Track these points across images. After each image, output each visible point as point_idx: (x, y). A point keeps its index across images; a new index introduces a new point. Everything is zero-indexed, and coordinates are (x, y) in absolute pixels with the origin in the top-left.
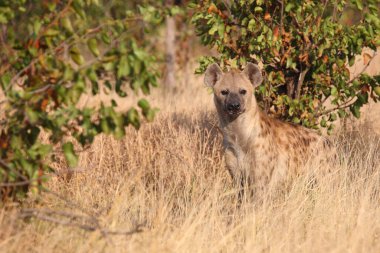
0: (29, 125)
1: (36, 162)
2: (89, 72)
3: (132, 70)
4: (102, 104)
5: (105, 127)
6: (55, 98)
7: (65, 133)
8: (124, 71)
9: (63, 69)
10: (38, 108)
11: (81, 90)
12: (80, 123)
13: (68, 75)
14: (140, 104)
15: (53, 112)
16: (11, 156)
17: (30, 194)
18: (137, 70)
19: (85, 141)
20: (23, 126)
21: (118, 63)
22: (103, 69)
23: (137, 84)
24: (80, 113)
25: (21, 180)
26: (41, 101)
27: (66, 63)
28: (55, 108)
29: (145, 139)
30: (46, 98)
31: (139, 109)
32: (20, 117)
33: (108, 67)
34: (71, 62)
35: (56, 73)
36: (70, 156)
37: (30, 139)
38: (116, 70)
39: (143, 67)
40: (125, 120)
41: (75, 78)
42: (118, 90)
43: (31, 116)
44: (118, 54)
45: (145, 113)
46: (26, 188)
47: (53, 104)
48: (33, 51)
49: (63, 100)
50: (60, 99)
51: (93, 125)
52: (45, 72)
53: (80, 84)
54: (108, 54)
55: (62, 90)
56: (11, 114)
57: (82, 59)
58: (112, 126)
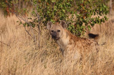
0: (80, 22)
1: (82, 30)
2: (94, 10)
3: (103, 10)
4: (96, 17)
5: (97, 22)
6: (86, 16)
7: (88, 24)
8: (101, 10)
9: (88, 10)
10: (82, 18)
11: (92, 14)
12: (92, 21)
13: (89, 11)
14: (104, 17)
15: (85, 19)
16: (77, 28)
17: (81, 36)
18: (104, 10)
19: (92, 25)
20: (79, 22)
21: (100, 8)
22: (96, 10)
23: (104, 13)
24: (91, 19)
25: (79, 33)
26: (83, 17)
27: (89, 9)
28: (86, 18)
29: (105, 25)
30: (84, 16)
31: (104, 18)
32: (79, 20)
33: (98, 9)
34: (89, 8)
35: (87, 11)
36: (89, 28)
37: (81, 25)
38: (99, 10)
39: (105, 9)
40: (101, 20)
41: (91, 12)
42: (100, 14)
43: (81, 20)
44: (100, 6)
45: (106, 19)
46: (80, 35)
47: (86, 17)
48: (81, 6)
49: (88, 16)
50: (87, 16)
51: (94, 22)
52: (84, 11)
53: (92, 13)
54: (98, 7)
55: (88, 14)
56: (77, 20)
57: (92, 8)
58: (98, 22)
